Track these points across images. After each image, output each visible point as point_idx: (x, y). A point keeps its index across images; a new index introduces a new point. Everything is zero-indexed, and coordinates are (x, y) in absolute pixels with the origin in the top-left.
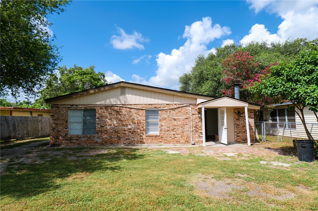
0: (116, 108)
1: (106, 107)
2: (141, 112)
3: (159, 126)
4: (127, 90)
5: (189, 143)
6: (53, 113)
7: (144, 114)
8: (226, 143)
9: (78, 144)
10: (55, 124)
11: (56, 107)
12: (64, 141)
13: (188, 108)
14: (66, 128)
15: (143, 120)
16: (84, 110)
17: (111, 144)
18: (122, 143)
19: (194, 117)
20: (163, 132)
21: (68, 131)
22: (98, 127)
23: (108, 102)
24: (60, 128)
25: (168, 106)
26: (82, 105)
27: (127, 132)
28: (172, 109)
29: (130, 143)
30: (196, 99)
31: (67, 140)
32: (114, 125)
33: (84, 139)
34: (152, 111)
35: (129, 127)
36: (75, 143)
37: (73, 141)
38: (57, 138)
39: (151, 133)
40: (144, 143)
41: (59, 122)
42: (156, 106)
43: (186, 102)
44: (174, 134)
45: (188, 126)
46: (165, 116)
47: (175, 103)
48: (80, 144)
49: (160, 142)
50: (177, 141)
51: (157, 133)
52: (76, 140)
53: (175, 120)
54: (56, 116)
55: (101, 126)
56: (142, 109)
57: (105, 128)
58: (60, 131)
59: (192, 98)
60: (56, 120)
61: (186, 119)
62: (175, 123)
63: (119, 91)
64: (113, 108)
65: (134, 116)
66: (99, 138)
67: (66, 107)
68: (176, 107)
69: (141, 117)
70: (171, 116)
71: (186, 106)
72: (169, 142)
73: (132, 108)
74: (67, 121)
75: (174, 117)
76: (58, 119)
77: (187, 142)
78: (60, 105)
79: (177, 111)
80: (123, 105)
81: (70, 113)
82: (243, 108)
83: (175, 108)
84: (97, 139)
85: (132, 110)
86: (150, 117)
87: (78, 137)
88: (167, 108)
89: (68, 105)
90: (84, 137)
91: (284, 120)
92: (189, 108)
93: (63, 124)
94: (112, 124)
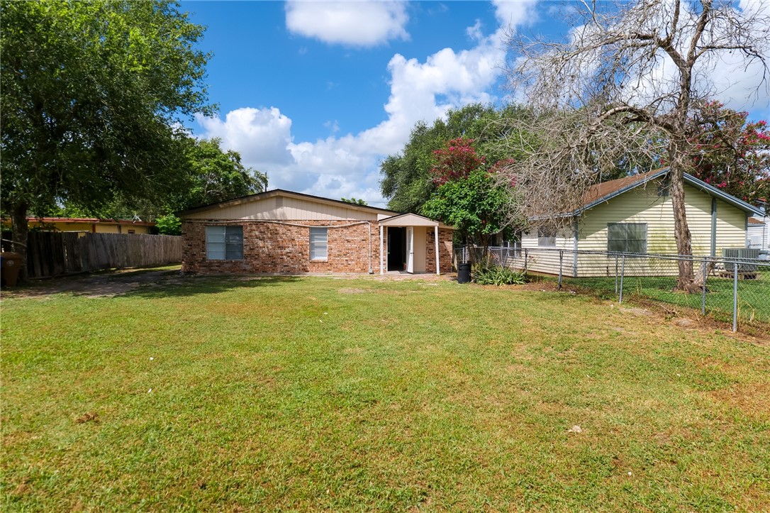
0: (270, 225)
1: (257, 223)
2: (303, 231)
3: (327, 249)
4: (284, 201)
5: (367, 271)
6: (185, 230)
7: (308, 233)
8: (412, 272)
9: (219, 272)
10: (189, 245)
11: (188, 222)
12: (201, 268)
13: (366, 226)
14: (203, 251)
15: (306, 241)
16: (227, 227)
17: (263, 272)
18: (279, 270)
19: (374, 238)
20: (332, 257)
21: (205, 255)
22: (246, 251)
23: (259, 216)
24: (195, 251)
25: (339, 223)
26: (224, 220)
27: (285, 257)
28: (345, 227)
29: (289, 271)
30: (377, 214)
31: (205, 266)
32: (267, 247)
33: (227, 266)
34: (318, 230)
35: (287, 250)
36: (215, 270)
37: (213, 268)
38: (192, 264)
39: (316, 259)
40: (308, 271)
41: (194, 243)
42: (323, 223)
43: (363, 218)
44: (346, 260)
45: (365, 250)
46: (335, 236)
47: (349, 219)
48: (222, 272)
49: (329, 270)
50: (351, 270)
51: (325, 259)
52: (217, 266)
53: (348, 241)
54: (189, 235)
55: (251, 249)
56: (304, 227)
57: (255, 251)
58: (195, 255)
59: (371, 213)
60: (189, 240)
61: (363, 240)
62: (348, 245)
63: (273, 202)
64: (265, 224)
65: (295, 235)
66: (248, 264)
67: (201, 223)
68: (350, 225)
69: (302, 238)
70: (343, 237)
71: (364, 224)
72: (340, 270)
73: (292, 225)
74: (204, 242)
75: (347, 238)
76: (192, 239)
77: (364, 270)
78: (194, 220)
79: (351, 230)
80: (279, 221)
81: (208, 232)
82: (433, 228)
83: (349, 226)
84: (246, 266)
85: (291, 228)
86: (316, 237)
87: (220, 263)
88: (338, 226)
89: (204, 220)
90: (227, 263)
92: (368, 227)
93: (198, 245)
94: (265, 246)
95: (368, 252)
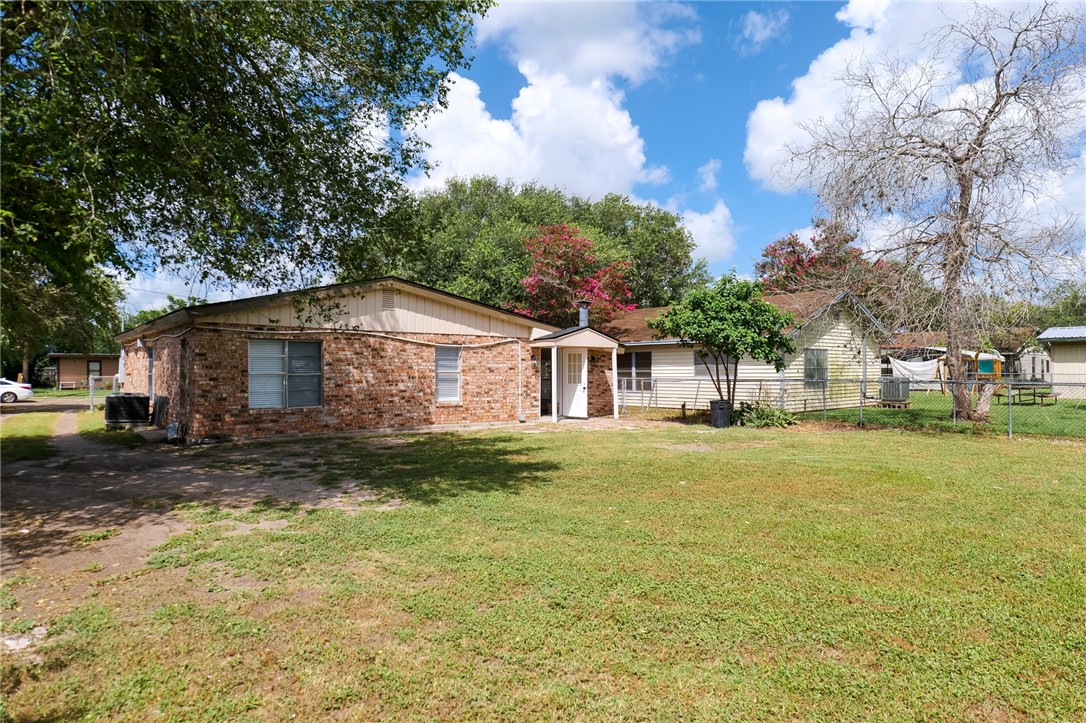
0: (372, 340)
1: (349, 337)
2: (426, 353)
3: (459, 384)
4: (396, 298)
5: (514, 419)
6: (203, 347)
7: (433, 357)
9: (277, 432)
10: (211, 380)
11: (210, 330)
12: (239, 427)
13: (514, 346)
14: (243, 391)
15: (431, 371)
16: (291, 343)
17: (360, 428)
18: (386, 424)
19: (525, 364)
20: (469, 398)
21: (247, 398)
22: (328, 388)
23: (355, 324)
24: (225, 390)
25: (478, 340)
26: (286, 328)
27: (396, 399)
28: (487, 347)
29: (402, 425)
30: (530, 329)
31: (246, 423)
32: (367, 382)
33: (292, 419)
34: (448, 351)
35: (401, 386)
36: (269, 430)
37: (265, 425)
38: (218, 418)
39: (442, 400)
40: (432, 423)
41: (222, 373)
42: (456, 339)
43: (511, 333)
44: (489, 402)
45: (512, 384)
46: (473, 362)
47: (492, 334)
48: (282, 432)
49: (464, 419)
50: (494, 417)
51: (457, 400)
52: (272, 421)
53: (491, 371)
54: (212, 357)
55: (337, 385)
56: (428, 346)
57: (346, 389)
58: (225, 399)
59: (522, 326)
60: (211, 368)
61: (511, 369)
62: (491, 377)
63: (379, 298)
64: (364, 339)
65: (413, 360)
66: (332, 415)
67: (240, 333)
68: (493, 343)
69: (424, 363)
70: (484, 363)
71: (512, 342)
72: (480, 419)
73: (407, 342)
74: (245, 372)
75: (490, 366)
76: (218, 365)
77: (512, 417)
78: (225, 325)
79: (495, 351)
80: (387, 333)
81: (253, 351)
82: (608, 352)
83: (492, 346)
84: (328, 418)
85: (407, 347)
86: (440, 363)
87: (278, 416)
88: (477, 345)
89: (246, 326)
90: (293, 414)
91: (630, 375)
92: (517, 347)
93: (233, 379)
94: (362, 378)
95: (516, 389)
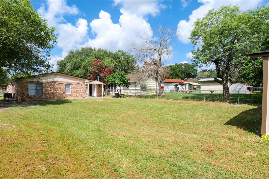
0: (52, 83)
1: (48, 82)
2: (63, 85)
3: (71, 91)
4: (57, 76)
7: (65, 86)
8: (96, 96)
9: (34, 99)
10: (21, 90)
11: (21, 82)
12: (27, 98)
16: (36, 84)
17: (50, 98)
18: (56, 98)
19: (84, 87)
20: (72, 93)
21: (28, 93)
22: (44, 92)
23: (49, 80)
24: (24, 92)
27: (57, 93)
28: (76, 84)
29: (59, 98)
30: (85, 80)
31: (28, 97)
32: (52, 90)
33: (37, 97)
34: (68, 85)
35: (58, 91)
36: (33, 99)
37: (32, 98)
38: (23, 97)
39: (67, 94)
40: (65, 98)
42: (70, 83)
43: (81, 81)
44: (77, 94)
46: (73, 87)
47: (77, 82)
48: (35, 99)
49: (71, 97)
50: (78, 97)
51: (70, 93)
52: (33, 97)
53: (77, 88)
54: (21, 86)
55: (46, 91)
56: (64, 84)
58: (24, 93)
60: (21, 88)
61: (81, 88)
62: (77, 89)
63: (54, 76)
65: (61, 86)
66: (45, 96)
67: (27, 82)
69: (63, 87)
70: (75, 87)
71: (81, 83)
72: (75, 97)
73: (60, 83)
74: (28, 89)
76: (23, 88)
77: (82, 97)
78: (24, 81)
79: (78, 85)
80: (55, 82)
81: (29, 85)
82: (101, 85)
83: (77, 84)
84: (44, 97)
85: (60, 84)
86: (67, 87)
87: (34, 96)
88: (74, 84)
90: (37, 96)
91: (113, 89)
92: (83, 84)
93: (26, 90)
94: (51, 90)
95: (82, 91)
